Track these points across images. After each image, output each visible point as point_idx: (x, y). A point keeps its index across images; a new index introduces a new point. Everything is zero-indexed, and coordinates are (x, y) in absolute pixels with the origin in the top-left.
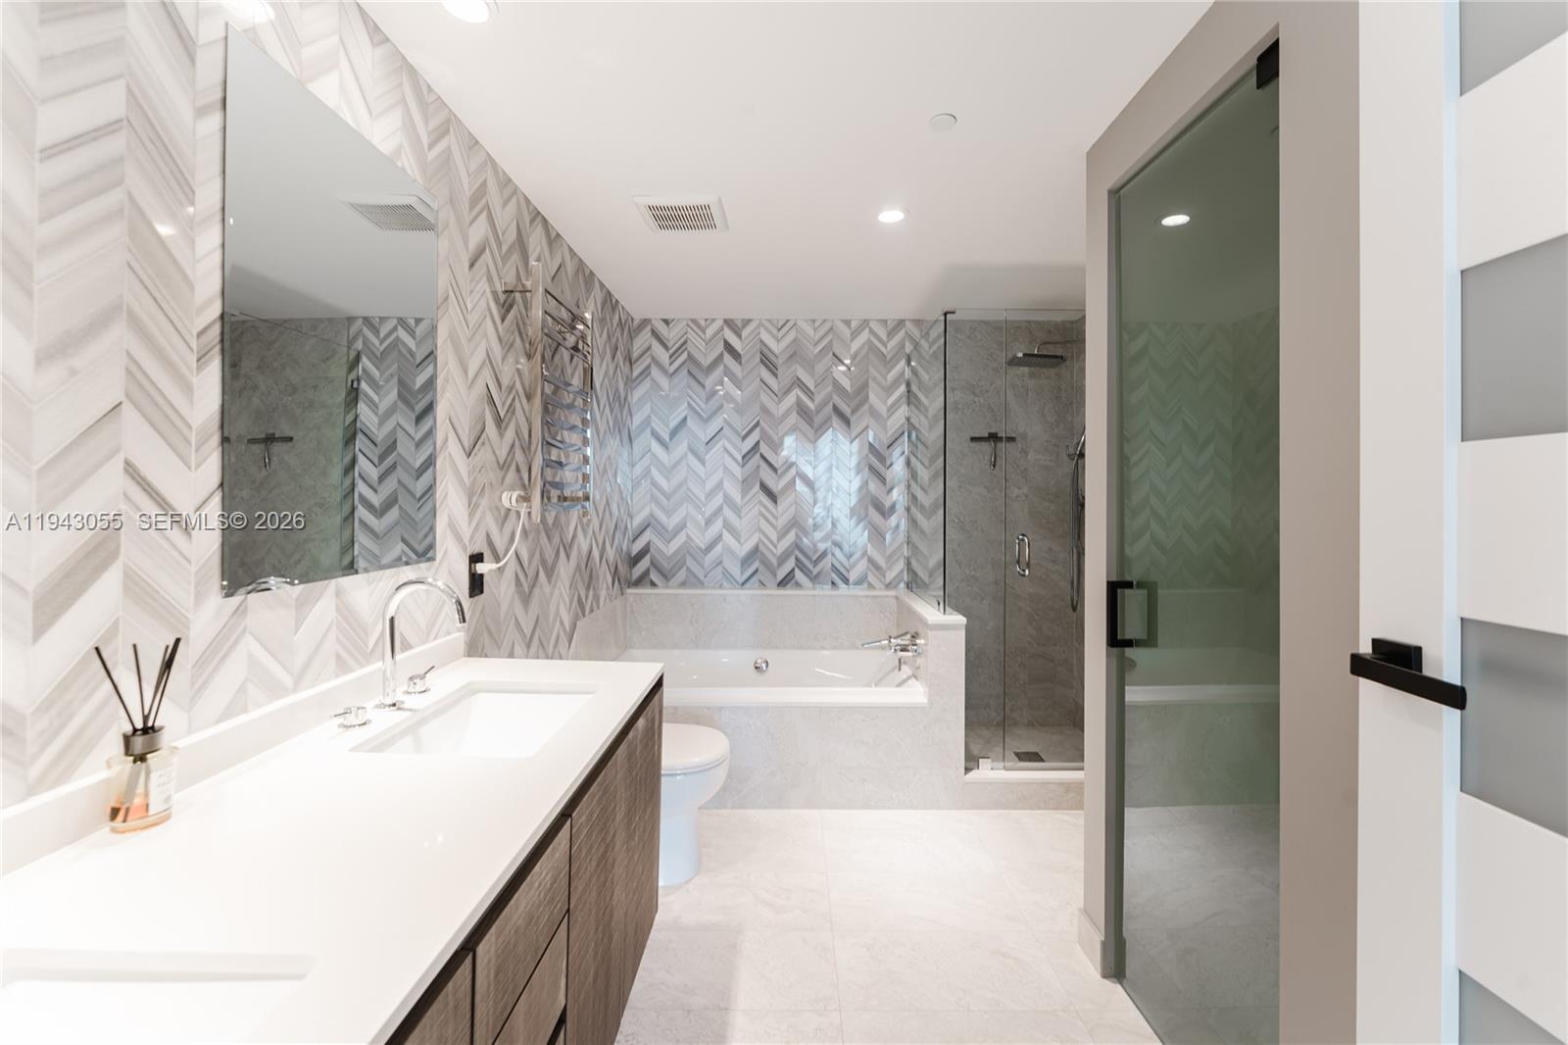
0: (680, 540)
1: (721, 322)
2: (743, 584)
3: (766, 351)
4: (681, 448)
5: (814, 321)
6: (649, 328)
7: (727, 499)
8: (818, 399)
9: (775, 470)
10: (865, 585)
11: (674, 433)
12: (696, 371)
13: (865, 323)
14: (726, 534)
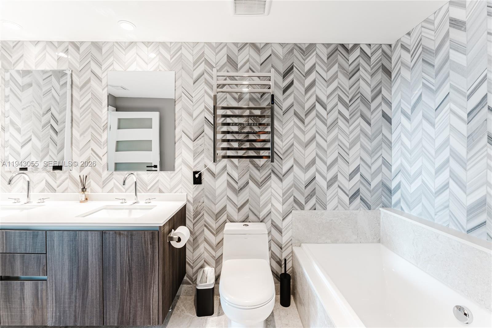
0: (418, 183)
4: (418, 117)
7: (454, 154)
11: (414, 108)
14: (451, 182)
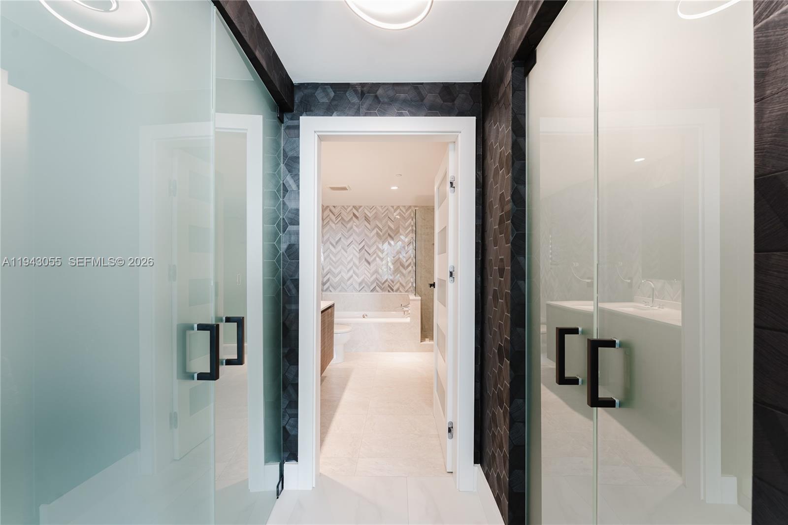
0: (339, 276)
1: (352, 207)
2: (360, 291)
3: (367, 217)
4: (339, 247)
5: (382, 206)
6: (329, 209)
7: (354, 264)
8: (383, 232)
9: (370, 254)
10: (399, 291)
11: (337, 243)
12: (343, 222)
13: (398, 207)
14: (354, 275)
